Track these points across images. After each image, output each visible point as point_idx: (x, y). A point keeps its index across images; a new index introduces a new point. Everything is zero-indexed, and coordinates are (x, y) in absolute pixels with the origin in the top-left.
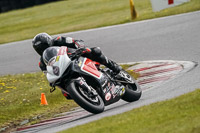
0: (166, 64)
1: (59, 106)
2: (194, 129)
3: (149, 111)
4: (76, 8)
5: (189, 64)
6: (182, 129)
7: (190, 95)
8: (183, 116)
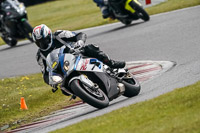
0: (145, 65)
1: (39, 110)
2: (173, 129)
3: (129, 113)
4: (55, 11)
5: (168, 64)
6: (161, 129)
7: (169, 95)
8: (163, 117)
